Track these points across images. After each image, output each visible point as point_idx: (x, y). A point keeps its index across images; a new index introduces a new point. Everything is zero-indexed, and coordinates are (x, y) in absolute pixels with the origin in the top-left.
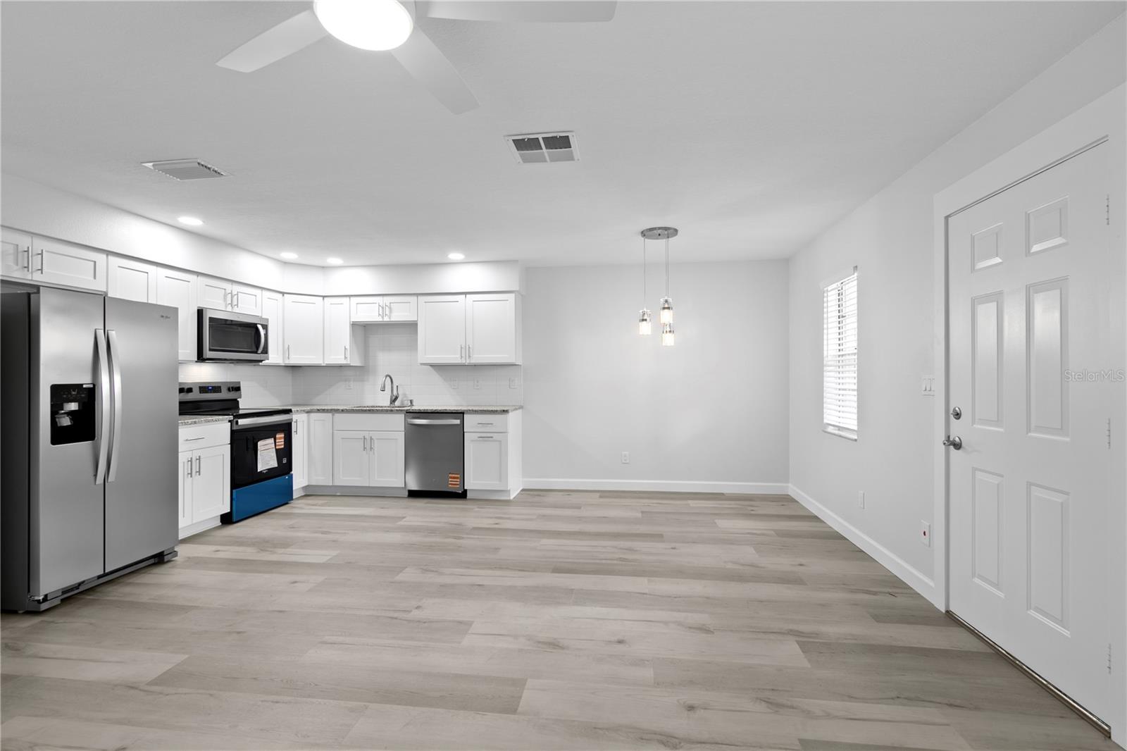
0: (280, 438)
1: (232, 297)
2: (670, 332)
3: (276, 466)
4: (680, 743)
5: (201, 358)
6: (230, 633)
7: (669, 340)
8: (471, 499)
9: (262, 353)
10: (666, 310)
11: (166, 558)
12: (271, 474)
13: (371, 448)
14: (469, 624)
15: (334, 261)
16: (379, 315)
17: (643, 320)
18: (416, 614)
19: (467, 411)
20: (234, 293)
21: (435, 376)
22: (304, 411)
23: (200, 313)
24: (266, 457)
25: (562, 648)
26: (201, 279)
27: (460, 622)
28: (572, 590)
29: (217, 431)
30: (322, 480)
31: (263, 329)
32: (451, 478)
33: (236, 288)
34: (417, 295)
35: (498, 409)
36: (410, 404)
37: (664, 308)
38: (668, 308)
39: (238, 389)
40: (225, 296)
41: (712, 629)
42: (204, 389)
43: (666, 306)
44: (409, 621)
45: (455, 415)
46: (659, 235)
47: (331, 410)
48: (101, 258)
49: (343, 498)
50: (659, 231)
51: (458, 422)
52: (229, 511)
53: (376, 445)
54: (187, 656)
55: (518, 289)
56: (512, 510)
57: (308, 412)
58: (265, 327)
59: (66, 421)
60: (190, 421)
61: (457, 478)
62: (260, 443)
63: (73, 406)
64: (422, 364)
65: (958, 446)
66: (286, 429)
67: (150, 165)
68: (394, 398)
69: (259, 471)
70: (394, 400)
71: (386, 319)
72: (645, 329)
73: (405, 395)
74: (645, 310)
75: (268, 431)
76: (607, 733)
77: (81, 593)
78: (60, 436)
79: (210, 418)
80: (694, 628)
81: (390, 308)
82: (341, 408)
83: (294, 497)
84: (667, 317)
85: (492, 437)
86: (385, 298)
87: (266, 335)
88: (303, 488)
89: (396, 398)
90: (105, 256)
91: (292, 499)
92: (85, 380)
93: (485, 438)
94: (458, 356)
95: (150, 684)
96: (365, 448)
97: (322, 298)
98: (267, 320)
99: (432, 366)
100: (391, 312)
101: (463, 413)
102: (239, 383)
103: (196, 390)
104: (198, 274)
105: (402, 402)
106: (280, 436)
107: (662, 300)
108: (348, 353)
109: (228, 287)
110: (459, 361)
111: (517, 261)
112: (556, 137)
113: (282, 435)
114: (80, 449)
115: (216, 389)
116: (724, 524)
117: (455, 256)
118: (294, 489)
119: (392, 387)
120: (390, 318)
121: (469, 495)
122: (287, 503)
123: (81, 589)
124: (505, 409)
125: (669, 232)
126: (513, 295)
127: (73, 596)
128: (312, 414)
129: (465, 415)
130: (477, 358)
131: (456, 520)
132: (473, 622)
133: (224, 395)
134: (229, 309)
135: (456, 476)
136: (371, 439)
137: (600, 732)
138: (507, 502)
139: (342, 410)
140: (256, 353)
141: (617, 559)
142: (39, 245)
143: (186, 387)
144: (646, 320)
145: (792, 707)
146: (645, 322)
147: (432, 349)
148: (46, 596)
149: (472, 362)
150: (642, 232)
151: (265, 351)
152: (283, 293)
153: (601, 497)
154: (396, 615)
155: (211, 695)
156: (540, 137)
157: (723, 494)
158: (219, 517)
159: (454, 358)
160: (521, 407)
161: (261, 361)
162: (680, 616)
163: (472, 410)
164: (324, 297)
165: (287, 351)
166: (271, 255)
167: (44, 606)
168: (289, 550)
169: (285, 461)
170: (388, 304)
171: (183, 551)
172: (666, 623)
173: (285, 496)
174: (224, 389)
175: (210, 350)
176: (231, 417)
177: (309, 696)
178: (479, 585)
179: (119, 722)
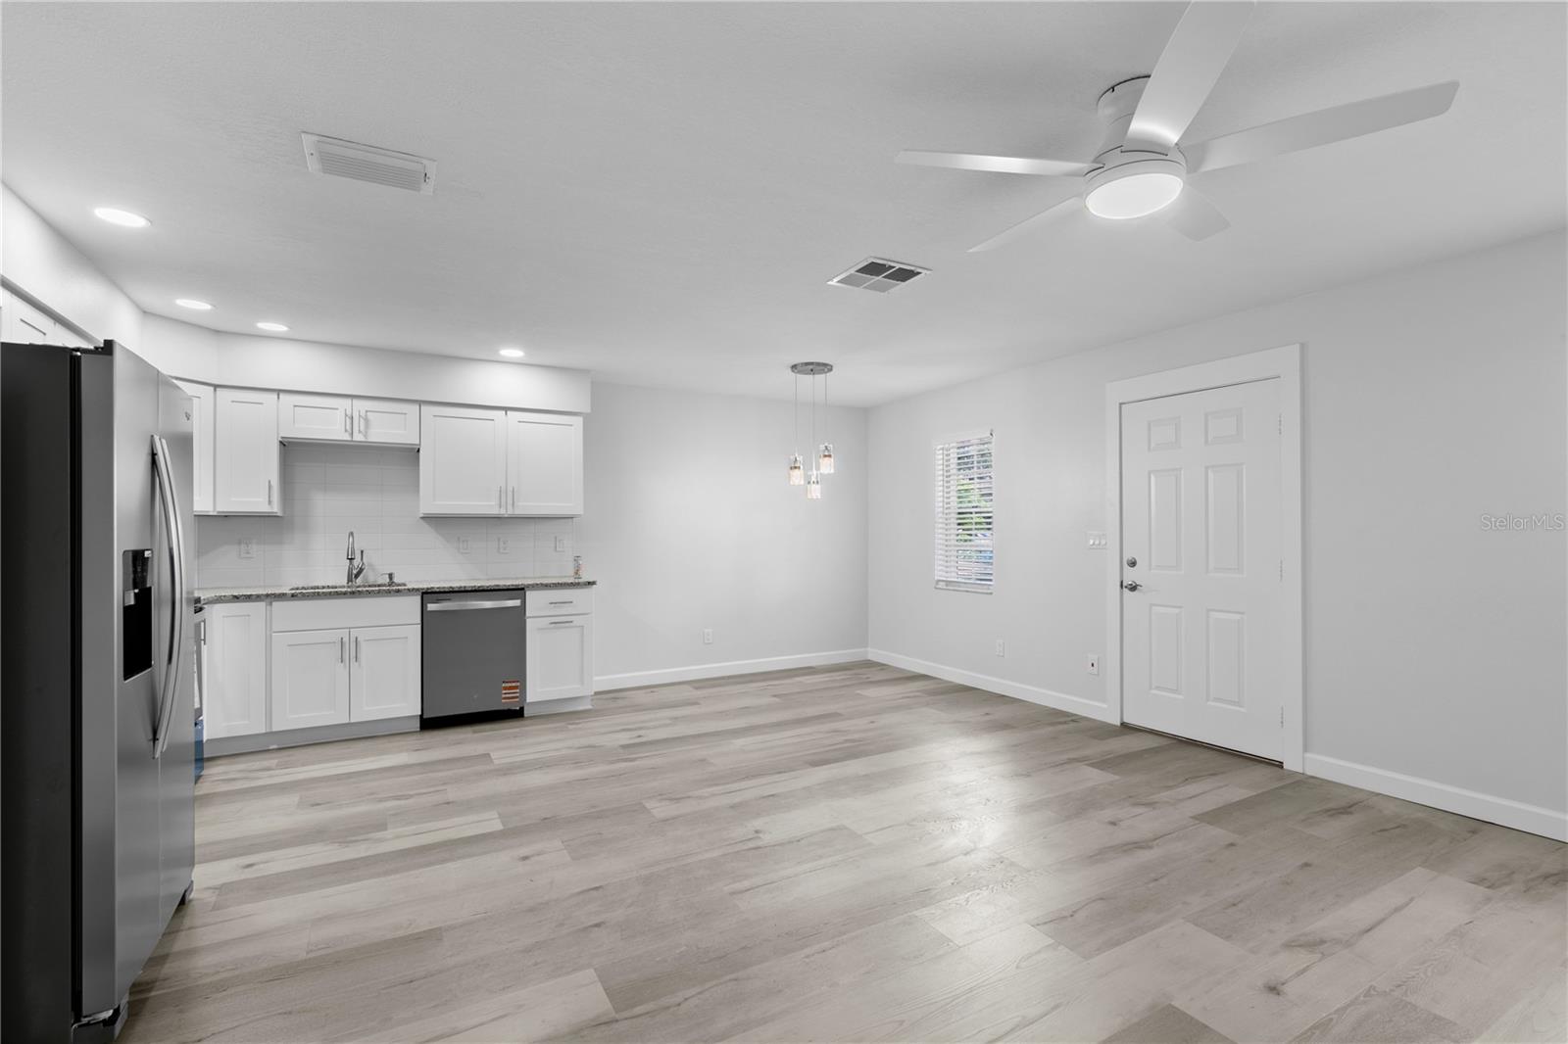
2: (814, 483)
7: (815, 491)
8: (531, 718)
10: (827, 458)
13: (355, 657)
16: (346, 431)
17: (795, 468)
19: (530, 585)
32: (505, 688)
34: (420, 403)
36: (388, 580)
37: (825, 456)
38: (830, 456)
43: (827, 453)
45: (506, 592)
46: (812, 371)
50: (812, 367)
51: (517, 603)
53: (365, 650)
55: (589, 411)
61: (513, 687)
63: (131, 598)
65: (1133, 588)
68: (355, 571)
70: (357, 573)
71: (358, 437)
72: (799, 478)
73: (371, 566)
74: (797, 456)
81: (366, 420)
84: (827, 466)
85: (569, 622)
86: (356, 402)
89: (360, 572)
93: (559, 624)
94: (495, 503)
96: (342, 658)
97: (210, 388)
100: (366, 425)
101: (524, 589)
107: (822, 447)
108: (276, 492)
110: (495, 511)
111: (589, 371)
112: (912, 271)
120: (365, 436)
121: (528, 712)
124: (590, 580)
125: (823, 368)
126: (580, 419)
128: (217, 606)
129: (528, 593)
130: (525, 507)
135: (514, 684)
136: (356, 641)
144: (798, 468)
146: (797, 470)
147: (437, 494)
149: (516, 513)
159: (486, 506)
163: (542, 584)
164: (216, 387)
170: (363, 414)
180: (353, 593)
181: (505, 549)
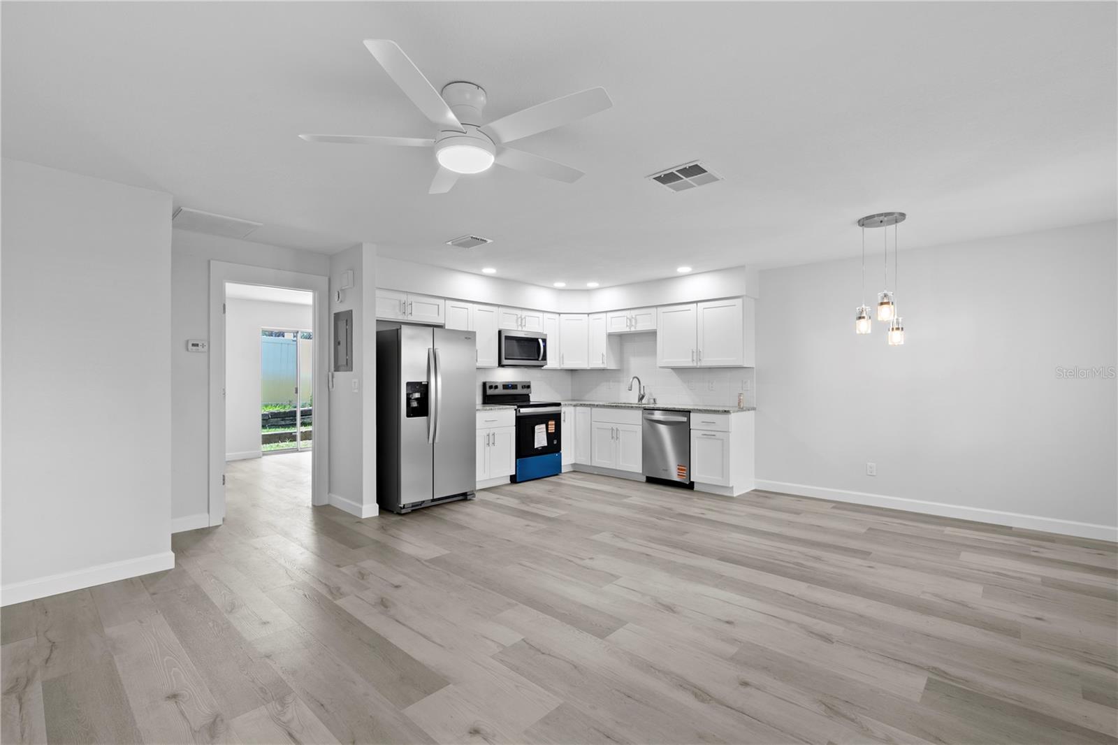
0: (552, 425)
1: (522, 320)
2: (898, 329)
3: (546, 445)
4: (710, 700)
5: (500, 365)
6: (476, 546)
7: (896, 338)
8: (696, 491)
9: (542, 360)
10: (885, 306)
11: (469, 497)
12: (544, 451)
13: (617, 438)
14: (617, 577)
15: (592, 285)
16: (627, 326)
17: (860, 318)
18: (588, 562)
19: (693, 410)
20: (523, 317)
21: (675, 378)
22: (571, 405)
23: (500, 332)
24: (540, 439)
25: (674, 612)
26: (501, 309)
27: (612, 575)
28: (723, 576)
29: (506, 416)
30: (584, 460)
31: (543, 342)
32: (678, 469)
33: (525, 313)
34: (657, 306)
35: (721, 409)
36: (650, 402)
37: (883, 304)
38: (888, 303)
39: (529, 387)
40: (517, 319)
41: (833, 640)
42: (506, 386)
43: (885, 301)
44: (579, 565)
45: (682, 413)
46: (881, 222)
47: (590, 405)
48: (441, 302)
49: (599, 477)
50: (881, 218)
51: (685, 419)
52: (514, 473)
53: (621, 434)
54: (449, 552)
55: (745, 293)
56: (735, 507)
57: (575, 406)
58: (544, 341)
59: (415, 404)
60: (488, 408)
61: (684, 470)
62: (537, 427)
63: (417, 395)
64: (660, 367)
66: (557, 417)
67: (450, 243)
68: (641, 396)
69: (536, 447)
70: (641, 398)
71: (633, 329)
72: (864, 327)
73: (651, 394)
74: (864, 306)
75: (543, 419)
76: (657, 673)
77: (423, 508)
78: (412, 412)
79: (501, 407)
80: (816, 635)
81: (636, 320)
82: (596, 403)
83: (563, 471)
84: (886, 314)
85: (714, 435)
86: (632, 311)
87: (545, 347)
88: (572, 464)
89: (643, 397)
90: (443, 301)
91: (561, 472)
92: (423, 379)
93: (709, 436)
94: (691, 360)
95: (426, 561)
96: (612, 438)
97: (587, 315)
98: (546, 335)
99: (674, 369)
100: (636, 322)
101: (690, 412)
102: (530, 382)
103: (500, 387)
104: (499, 306)
105: (649, 400)
106: (552, 424)
107: (880, 295)
108: (605, 358)
109: (519, 312)
110: (690, 364)
111: (743, 267)
112: (686, 168)
113: (553, 423)
114: (421, 420)
115: (514, 386)
116: (968, 557)
117: (683, 270)
118: (562, 464)
119: (640, 387)
120: (635, 328)
121: (696, 487)
122: (557, 475)
123: (423, 506)
124: (727, 409)
125: (895, 217)
126: (740, 300)
127: (418, 509)
128: (578, 408)
129: (691, 414)
130: (708, 361)
131: (669, 505)
132: (621, 577)
133: (519, 391)
134: (520, 328)
135: (683, 468)
136: (617, 430)
137: (653, 670)
138: (730, 499)
139: (597, 405)
140: (538, 360)
141: (794, 563)
142: (411, 298)
143: (494, 385)
144: (864, 318)
145: (853, 720)
146: (862, 320)
147: (670, 353)
148: (404, 505)
149: (703, 365)
150: (859, 221)
151: (544, 358)
152: (559, 314)
153: (833, 508)
154: (572, 559)
155: (448, 574)
156: (674, 171)
157: (1011, 528)
158: (509, 478)
159: (686, 362)
160: (754, 409)
161: (543, 366)
162: (808, 621)
163: (698, 410)
164: (588, 314)
165: (562, 358)
166: (548, 286)
167: (403, 511)
168: (539, 506)
169: (555, 442)
170: (634, 316)
171: (479, 496)
172: (789, 622)
173: (556, 470)
174: (519, 387)
175: (506, 359)
176: (516, 407)
177: (493, 590)
178: (647, 555)
179: (405, 574)
180: (616, 406)
181: (712, 387)
